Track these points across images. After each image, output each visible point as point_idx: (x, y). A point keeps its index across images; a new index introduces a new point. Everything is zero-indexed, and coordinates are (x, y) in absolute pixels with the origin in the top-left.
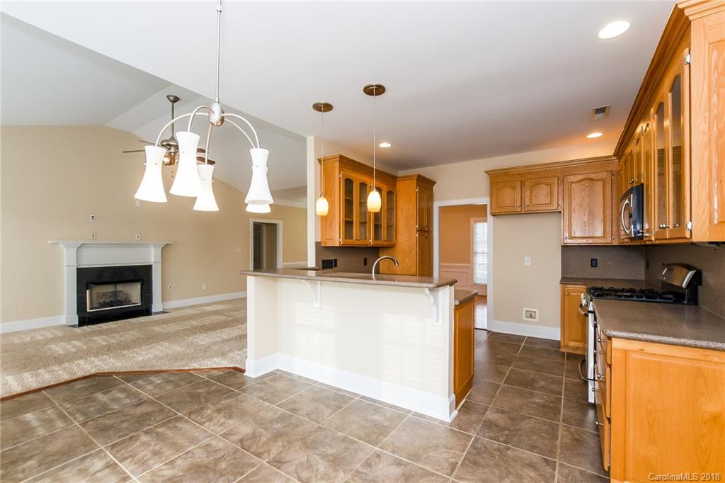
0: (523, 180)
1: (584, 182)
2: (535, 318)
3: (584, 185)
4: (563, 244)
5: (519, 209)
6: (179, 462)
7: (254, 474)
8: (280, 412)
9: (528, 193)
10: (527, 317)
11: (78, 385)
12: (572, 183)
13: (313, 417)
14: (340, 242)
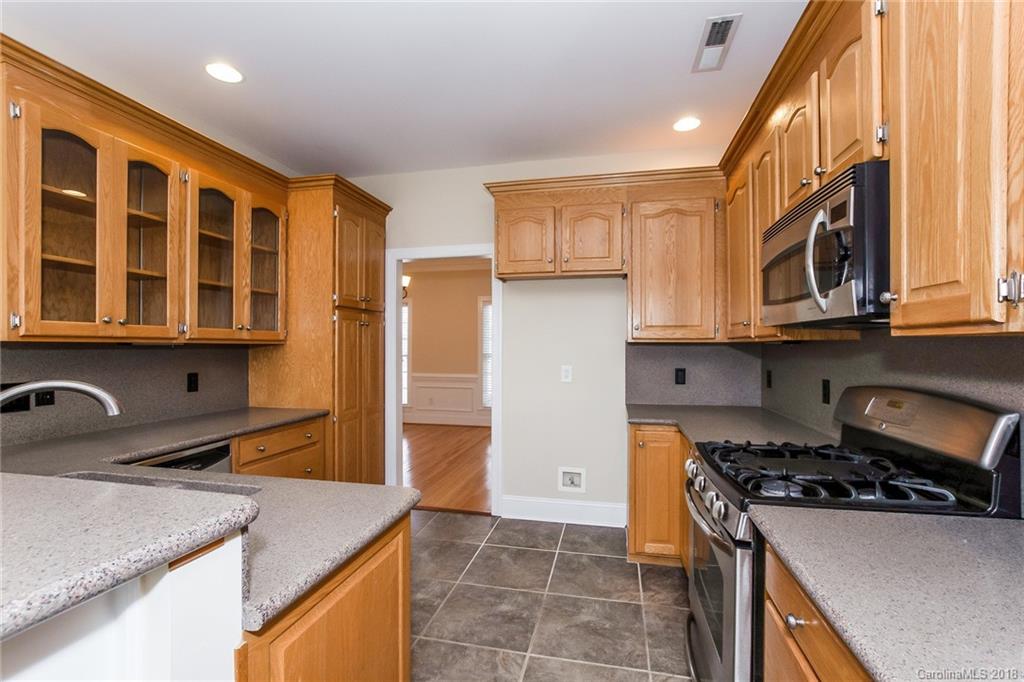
0: (558, 206)
1: (667, 217)
2: (579, 486)
3: (668, 222)
4: (630, 340)
5: (550, 268)
9: (567, 234)
10: (564, 485)
12: (647, 217)
14: (16, 326)
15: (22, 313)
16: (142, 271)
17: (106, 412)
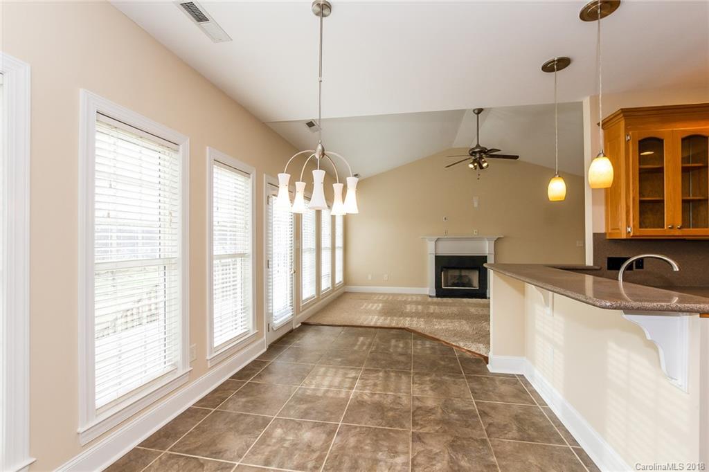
6: (376, 396)
7: (397, 432)
8: (471, 408)
11: (393, 332)
13: (493, 429)
14: (629, 232)
15: (631, 225)
16: (691, 198)
17: (673, 269)
